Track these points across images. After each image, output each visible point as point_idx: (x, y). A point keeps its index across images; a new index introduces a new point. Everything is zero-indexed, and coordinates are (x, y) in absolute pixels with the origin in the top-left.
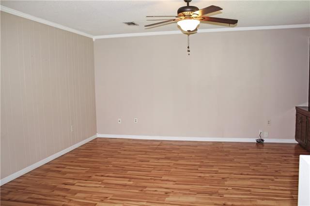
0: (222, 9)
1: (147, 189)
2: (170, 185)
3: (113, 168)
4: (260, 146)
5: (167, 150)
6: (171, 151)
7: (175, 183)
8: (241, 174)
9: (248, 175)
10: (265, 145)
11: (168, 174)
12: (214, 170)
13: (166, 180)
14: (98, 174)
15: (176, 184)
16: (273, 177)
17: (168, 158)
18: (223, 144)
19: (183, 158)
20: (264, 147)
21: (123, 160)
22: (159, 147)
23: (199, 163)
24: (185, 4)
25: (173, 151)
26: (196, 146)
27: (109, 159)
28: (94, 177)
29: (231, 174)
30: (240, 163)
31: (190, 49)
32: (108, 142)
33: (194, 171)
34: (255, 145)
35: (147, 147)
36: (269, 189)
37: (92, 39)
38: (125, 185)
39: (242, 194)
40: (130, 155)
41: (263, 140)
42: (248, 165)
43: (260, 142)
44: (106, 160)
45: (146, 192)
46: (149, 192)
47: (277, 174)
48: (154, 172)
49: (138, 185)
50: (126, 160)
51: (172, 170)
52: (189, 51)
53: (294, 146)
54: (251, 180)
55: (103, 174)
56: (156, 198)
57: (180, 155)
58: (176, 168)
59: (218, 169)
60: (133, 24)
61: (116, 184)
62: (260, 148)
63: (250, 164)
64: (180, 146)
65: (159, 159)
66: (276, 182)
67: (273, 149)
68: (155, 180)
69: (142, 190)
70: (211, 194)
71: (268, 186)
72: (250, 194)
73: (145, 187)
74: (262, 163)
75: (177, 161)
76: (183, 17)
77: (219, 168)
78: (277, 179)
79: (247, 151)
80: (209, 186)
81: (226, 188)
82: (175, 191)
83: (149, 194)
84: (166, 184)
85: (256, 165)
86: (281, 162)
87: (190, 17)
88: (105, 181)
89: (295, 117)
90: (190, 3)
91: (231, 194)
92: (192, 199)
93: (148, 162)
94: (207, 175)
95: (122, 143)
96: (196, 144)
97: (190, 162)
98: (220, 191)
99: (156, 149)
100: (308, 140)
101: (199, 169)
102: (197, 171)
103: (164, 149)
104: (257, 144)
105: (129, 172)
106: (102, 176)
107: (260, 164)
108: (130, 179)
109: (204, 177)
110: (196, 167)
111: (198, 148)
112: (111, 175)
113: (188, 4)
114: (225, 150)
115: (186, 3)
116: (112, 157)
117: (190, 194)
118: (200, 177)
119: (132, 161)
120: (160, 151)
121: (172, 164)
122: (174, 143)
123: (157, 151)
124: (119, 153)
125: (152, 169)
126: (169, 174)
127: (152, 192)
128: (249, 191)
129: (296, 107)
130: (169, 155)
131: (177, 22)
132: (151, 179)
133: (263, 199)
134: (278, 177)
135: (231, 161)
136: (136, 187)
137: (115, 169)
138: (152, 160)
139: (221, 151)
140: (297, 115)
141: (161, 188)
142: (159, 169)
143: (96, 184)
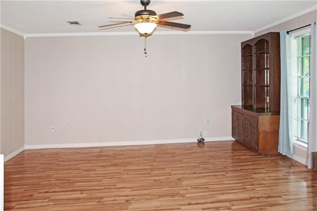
0: (183, 15)
1: (104, 199)
2: (127, 192)
3: (56, 182)
4: (201, 145)
5: (111, 157)
6: (115, 157)
7: (132, 189)
8: (195, 173)
9: (200, 173)
10: (205, 144)
11: (121, 181)
12: (167, 172)
13: (122, 188)
14: (40, 191)
15: (134, 190)
16: (224, 173)
17: (116, 165)
18: (166, 146)
19: (131, 163)
20: (205, 146)
21: (66, 172)
22: (101, 154)
23: (149, 167)
24: (142, 8)
25: (118, 157)
26: (140, 150)
27: (48, 173)
28: (36, 195)
29: (184, 174)
30: (189, 163)
31: (147, 51)
32: (40, 153)
33: (147, 175)
34: (197, 144)
35: (88, 155)
36: (224, 184)
37: (22, 37)
38: (78, 199)
39: (203, 192)
40: (71, 165)
41: (203, 139)
42: (197, 164)
43: (201, 142)
44: (45, 174)
45: (105, 203)
46: (108, 202)
47: (226, 170)
48: (106, 181)
49: (93, 196)
50: (69, 171)
51: (124, 176)
52: (146, 53)
53: (231, 143)
54: (205, 178)
55: (47, 190)
56: (119, 207)
57: (126, 160)
58: (128, 174)
59: (170, 171)
60: (76, 23)
61: (67, 199)
62: (201, 147)
63: (199, 163)
64: (124, 151)
65: (105, 166)
66: (228, 177)
67: (214, 147)
68: (109, 189)
69: (99, 202)
70: (173, 195)
71: (222, 181)
72: (209, 191)
73: (102, 198)
74: (210, 161)
75: (126, 166)
76: (141, 20)
77: (172, 170)
78: (227, 174)
79: (192, 151)
80: (168, 189)
81: (185, 188)
82: (135, 197)
83: (109, 204)
84: (123, 191)
85: (205, 163)
86: (225, 158)
87: (148, 20)
88: (52, 198)
89: (231, 115)
90: (147, 7)
91: (192, 193)
92: (155, 203)
93: (95, 170)
94: (163, 178)
95: (57, 154)
96: (138, 148)
97: (140, 166)
98: (181, 192)
99: (99, 156)
100: (245, 136)
101: (152, 172)
102: (150, 175)
103: (107, 156)
104: (198, 143)
105: (77, 184)
106: (46, 192)
107: (208, 162)
108: (82, 191)
109: (160, 180)
110: (148, 171)
111: (143, 151)
112: (57, 189)
113: (145, 8)
114: (170, 151)
115: (144, 7)
116: (51, 169)
117: (151, 199)
118: (155, 180)
119: (76, 172)
120: (104, 158)
121: (121, 171)
122: (116, 149)
123: (99, 158)
124: (57, 164)
125: (102, 178)
126: (123, 181)
127: (112, 202)
128: (207, 188)
129: (232, 106)
130: (115, 162)
131: (134, 25)
132: (105, 188)
133: (222, 194)
134: (228, 172)
135: (180, 161)
136: (91, 199)
137: (60, 183)
138: (98, 169)
139: (167, 153)
140: (232, 113)
141: (119, 196)
142: (110, 177)
143: (42, 202)
